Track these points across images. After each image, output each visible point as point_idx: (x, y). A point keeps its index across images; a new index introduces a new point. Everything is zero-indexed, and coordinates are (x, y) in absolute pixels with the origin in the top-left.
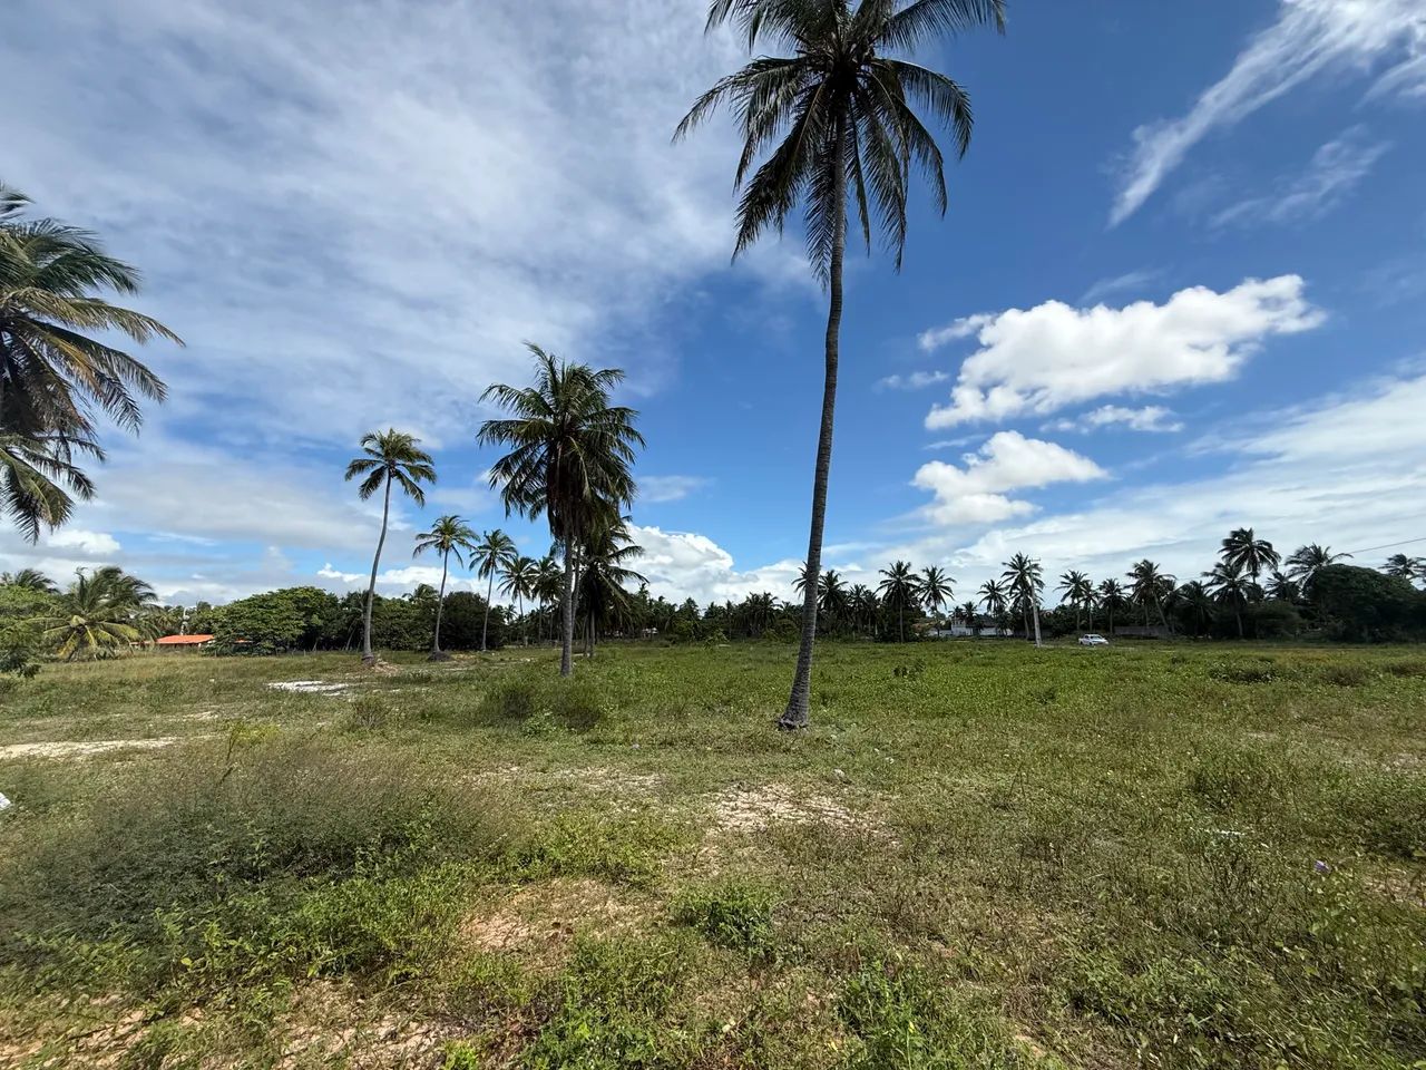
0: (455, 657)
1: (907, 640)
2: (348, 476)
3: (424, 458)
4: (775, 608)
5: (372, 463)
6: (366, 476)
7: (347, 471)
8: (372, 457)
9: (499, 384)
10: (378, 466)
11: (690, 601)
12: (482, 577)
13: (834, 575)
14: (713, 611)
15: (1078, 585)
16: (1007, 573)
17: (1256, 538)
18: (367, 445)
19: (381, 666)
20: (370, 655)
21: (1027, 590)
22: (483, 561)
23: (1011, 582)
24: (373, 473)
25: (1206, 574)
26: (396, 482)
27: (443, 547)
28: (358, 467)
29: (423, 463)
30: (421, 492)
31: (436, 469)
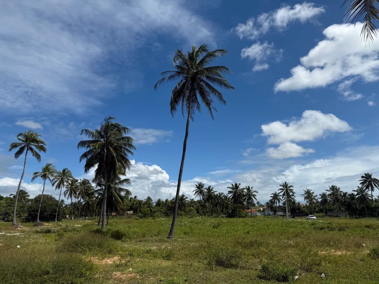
0: (46, 224)
1: (240, 217)
2: (10, 150)
3: (42, 143)
4: (187, 202)
5: (20, 144)
6: (17, 149)
7: (10, 148)
8: (20, 142)
9: (85, 129)
10: (23, 145)
11: (149, 198)
12: (57, 189)
13: (211, 188)
14: (159, 203)
15: (308, 195)
16: (281, 189)
17: (373, 177)
18: (20, 137)
19: (20, 228)
20: (16, 223)
21: (289, 196)
22: (58, 182)
23: (283, 193)
24: (20, 148)
25: (355, 191)
26: (29, 152)
27: (44, 177)
28: (14, 146)
29: (42, 145)
30: (40, 156)
31: (46, 147)
